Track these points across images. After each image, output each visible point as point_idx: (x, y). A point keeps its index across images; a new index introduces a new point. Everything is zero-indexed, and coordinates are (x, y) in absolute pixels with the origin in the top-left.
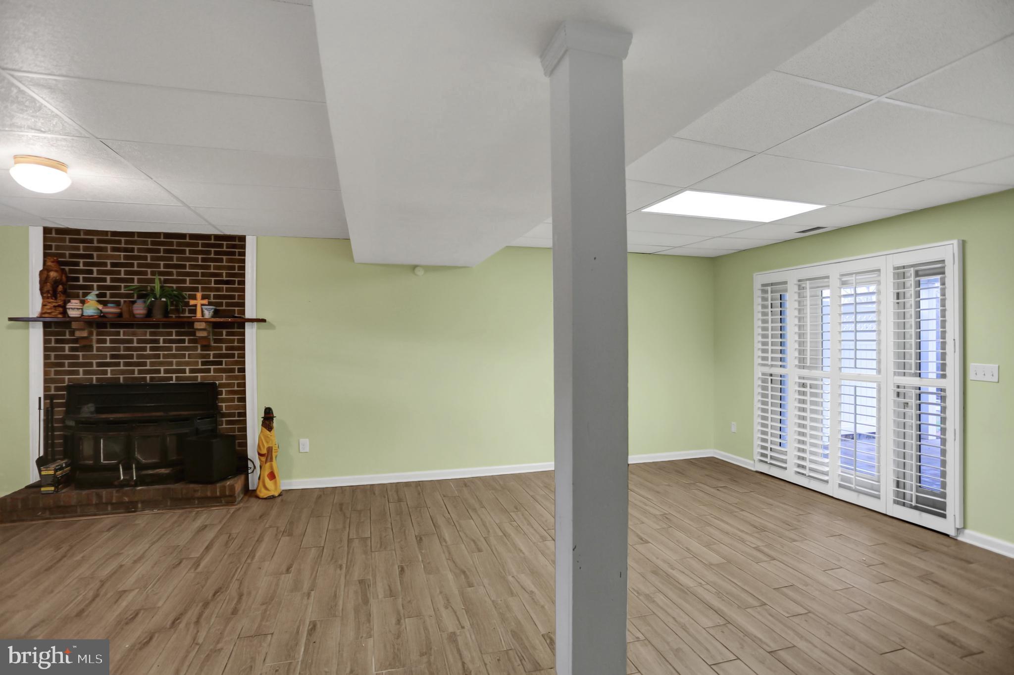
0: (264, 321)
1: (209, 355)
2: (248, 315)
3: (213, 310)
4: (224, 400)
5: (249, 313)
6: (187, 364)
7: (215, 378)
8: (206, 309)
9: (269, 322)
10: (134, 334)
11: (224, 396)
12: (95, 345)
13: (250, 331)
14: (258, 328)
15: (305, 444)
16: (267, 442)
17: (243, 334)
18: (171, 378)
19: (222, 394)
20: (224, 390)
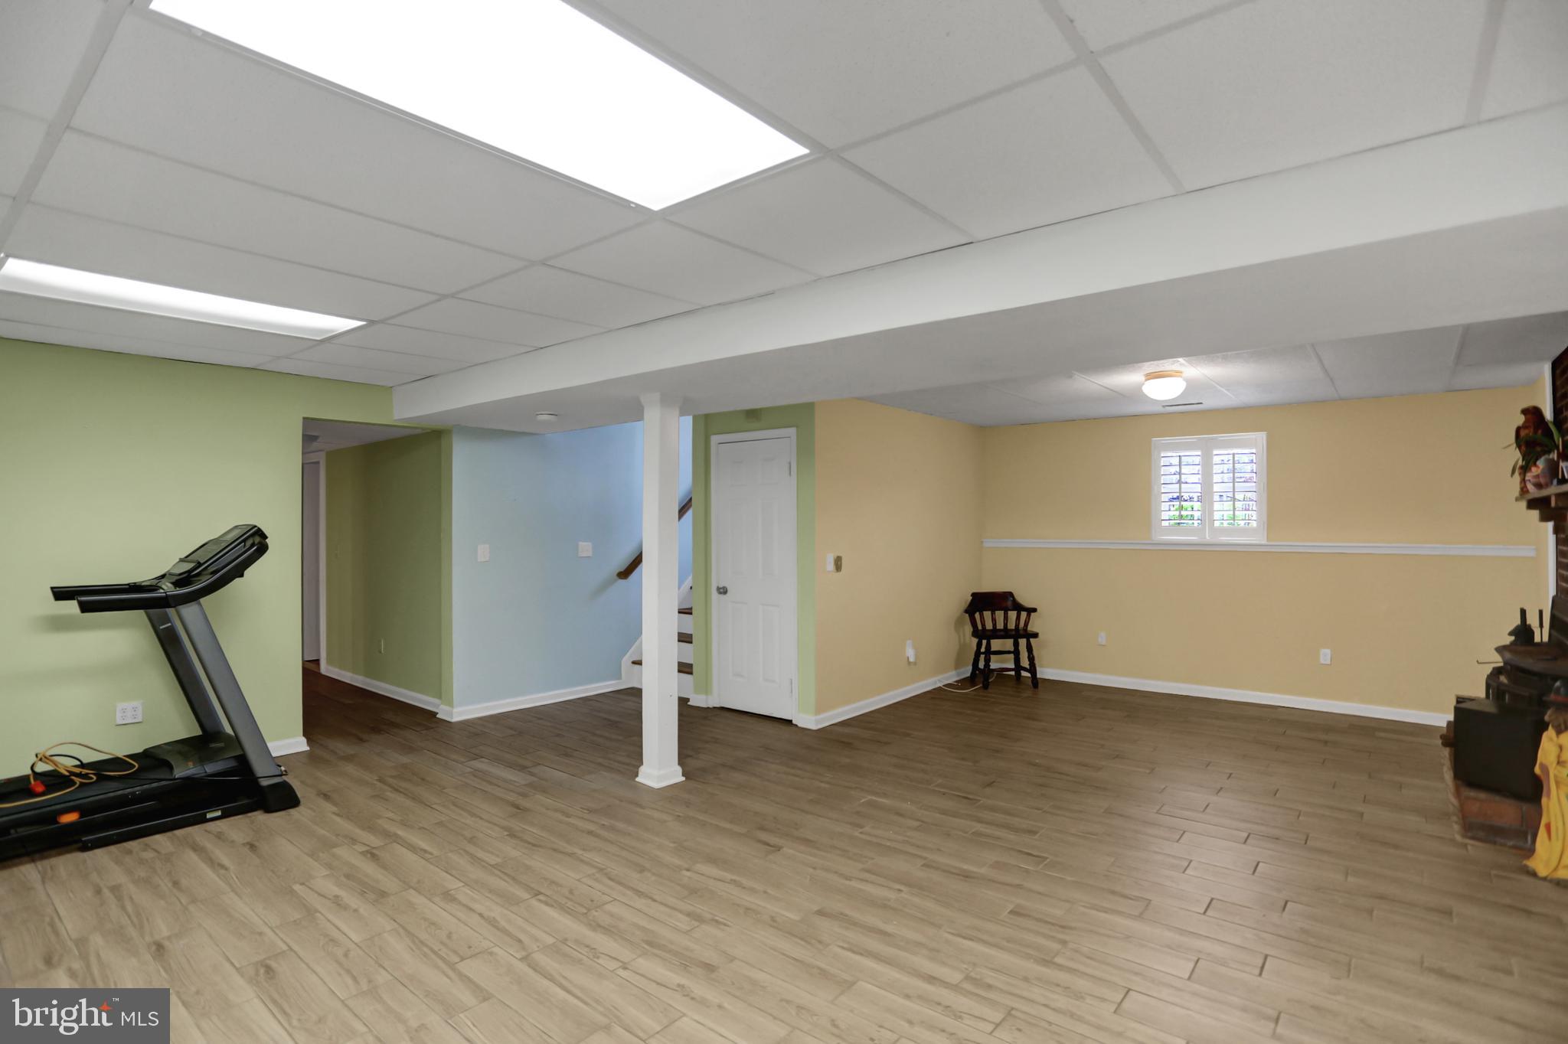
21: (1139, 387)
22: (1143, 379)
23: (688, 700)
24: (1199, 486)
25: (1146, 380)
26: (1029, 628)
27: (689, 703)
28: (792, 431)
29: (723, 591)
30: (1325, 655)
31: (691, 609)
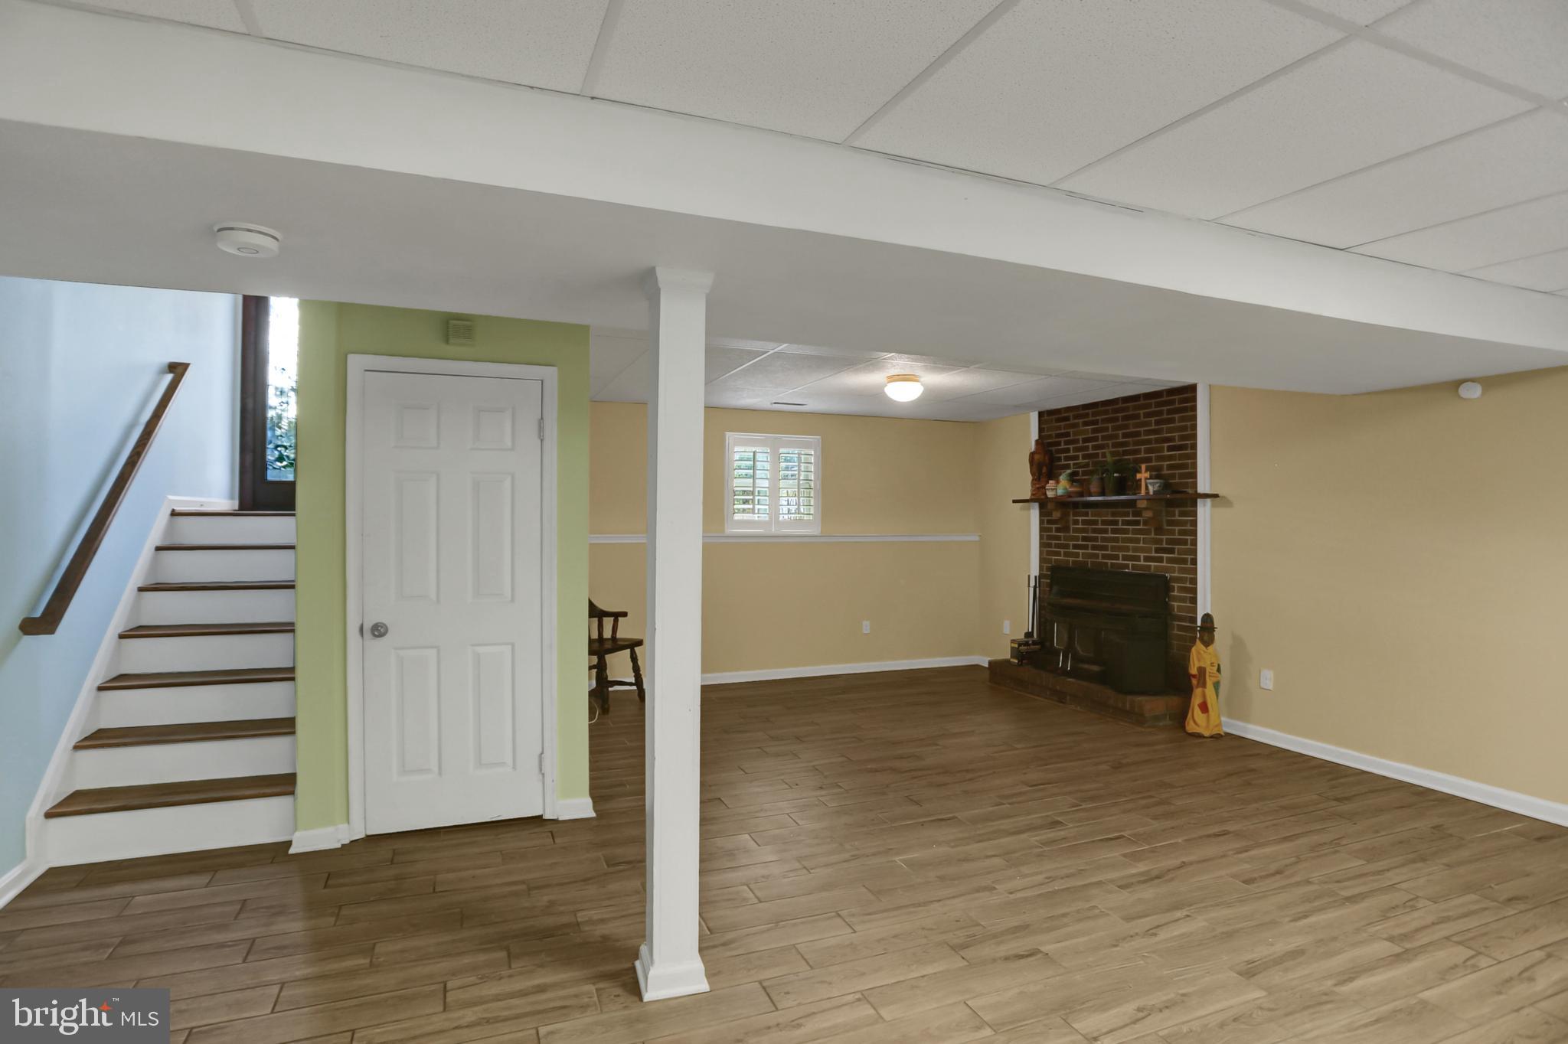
0: (1216, 496)
1: (1162, 540)
2: (1201, 489)
3: (1158, 484)
4: (1176, 599)
5: (1203, 487)
6: (1142, 550)
7: (1167, 570)
8: (1151, 483)
9: (1224, 497)
10: (1099, 515)
11: (1176, 593)
12: (1072, 526)
13: (1204, 511)
14: (1213, 506)
15: (1268, 678)
16: (1199, 661)
17: (1195, 515)
18: (1127, 566)
19: (1173, 591)
20: (1176, 585)
21: (882, 387)
22: (885, 380)
23: (288, 844)
24: (767, 481)
25: (888, 382)
26: (619, 635)
27: (292, 851)
28: (550, 374)
29: (379, 631)
30: (866, 626)
31: (292, 670)
